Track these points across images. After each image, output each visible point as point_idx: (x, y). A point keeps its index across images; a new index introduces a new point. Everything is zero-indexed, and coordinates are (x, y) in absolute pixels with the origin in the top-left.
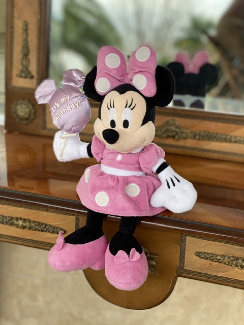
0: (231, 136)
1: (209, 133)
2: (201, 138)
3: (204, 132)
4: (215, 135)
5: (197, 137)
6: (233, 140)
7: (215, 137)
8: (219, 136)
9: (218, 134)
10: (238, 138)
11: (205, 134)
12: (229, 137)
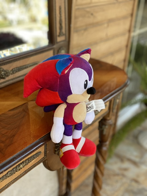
0: (27, 65)
1: (18, 67)
2: (16, 72)
4: (21, 67)
10: (30, 64)
11: (17, 69)
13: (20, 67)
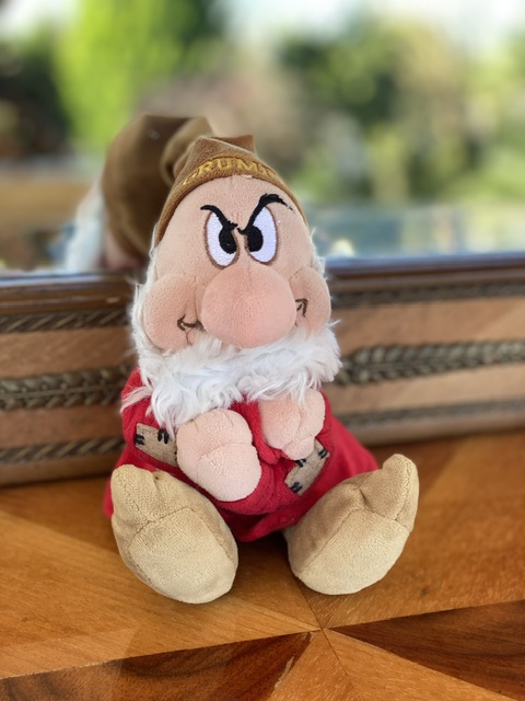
0: (482, 344)
1: (405, 348)
2: (376, 377)
3: (388, 349)
4: (427, 352)
5: (364, 375)
6: (488, 358)
7: (427, 361)
8: (441, 352)
9: (436, 346)
10: (504, 348)
11: (393, 355)
12: (472, 351)
13: (422, 347)
